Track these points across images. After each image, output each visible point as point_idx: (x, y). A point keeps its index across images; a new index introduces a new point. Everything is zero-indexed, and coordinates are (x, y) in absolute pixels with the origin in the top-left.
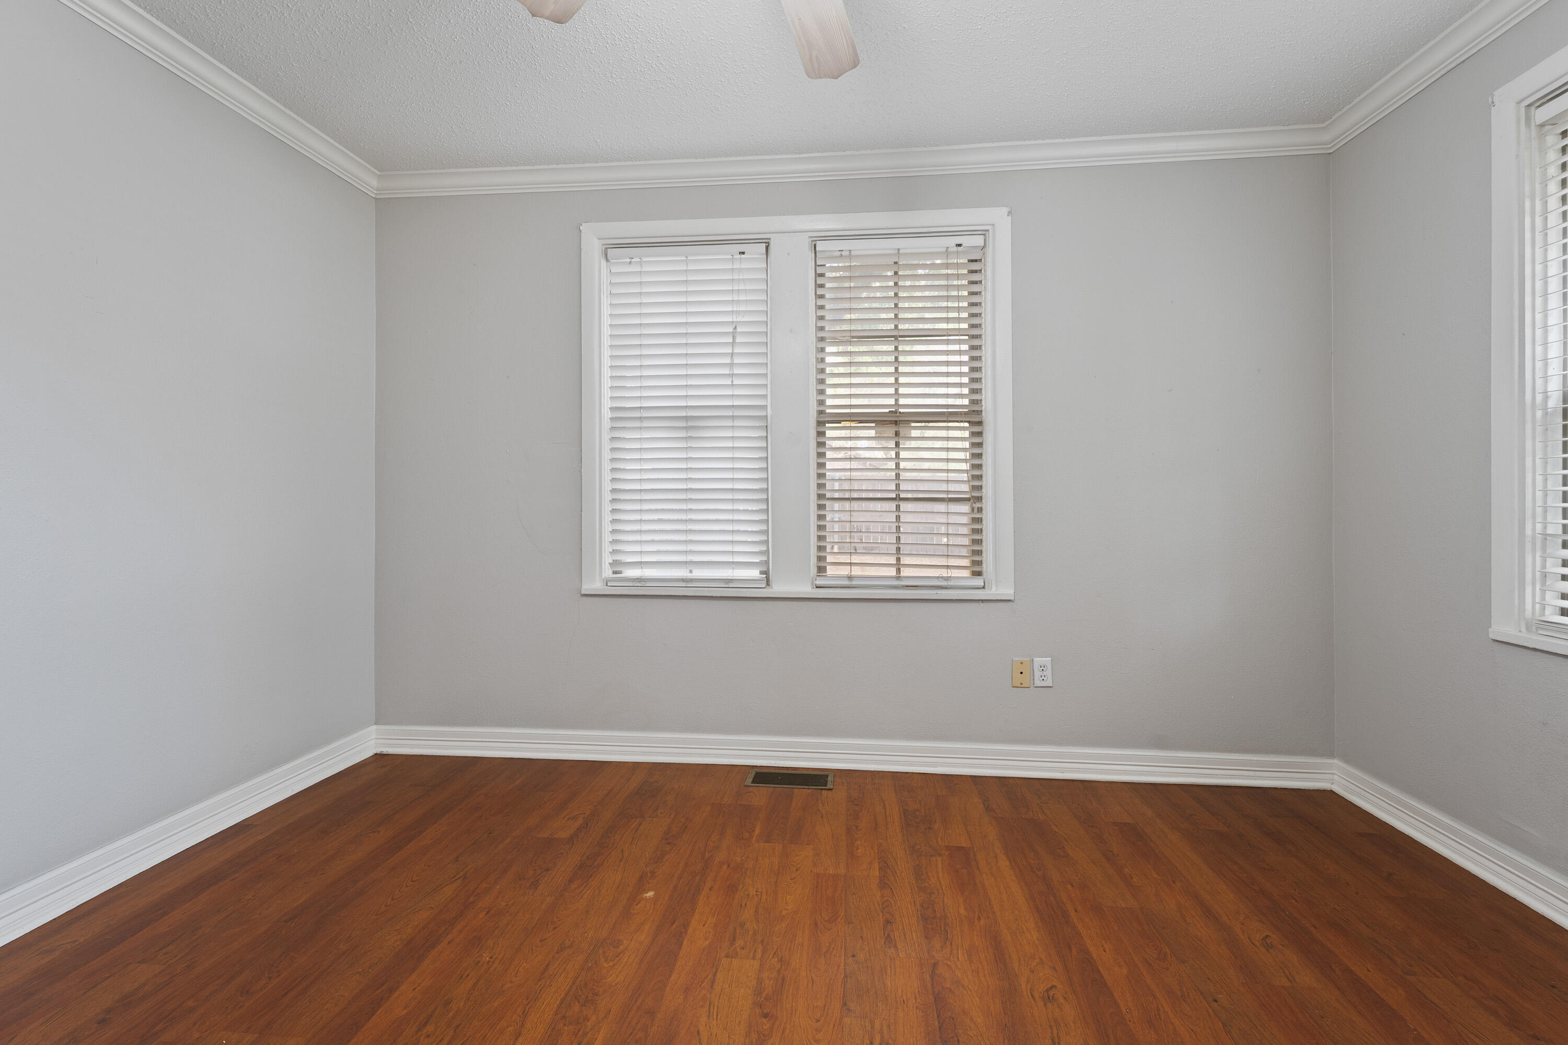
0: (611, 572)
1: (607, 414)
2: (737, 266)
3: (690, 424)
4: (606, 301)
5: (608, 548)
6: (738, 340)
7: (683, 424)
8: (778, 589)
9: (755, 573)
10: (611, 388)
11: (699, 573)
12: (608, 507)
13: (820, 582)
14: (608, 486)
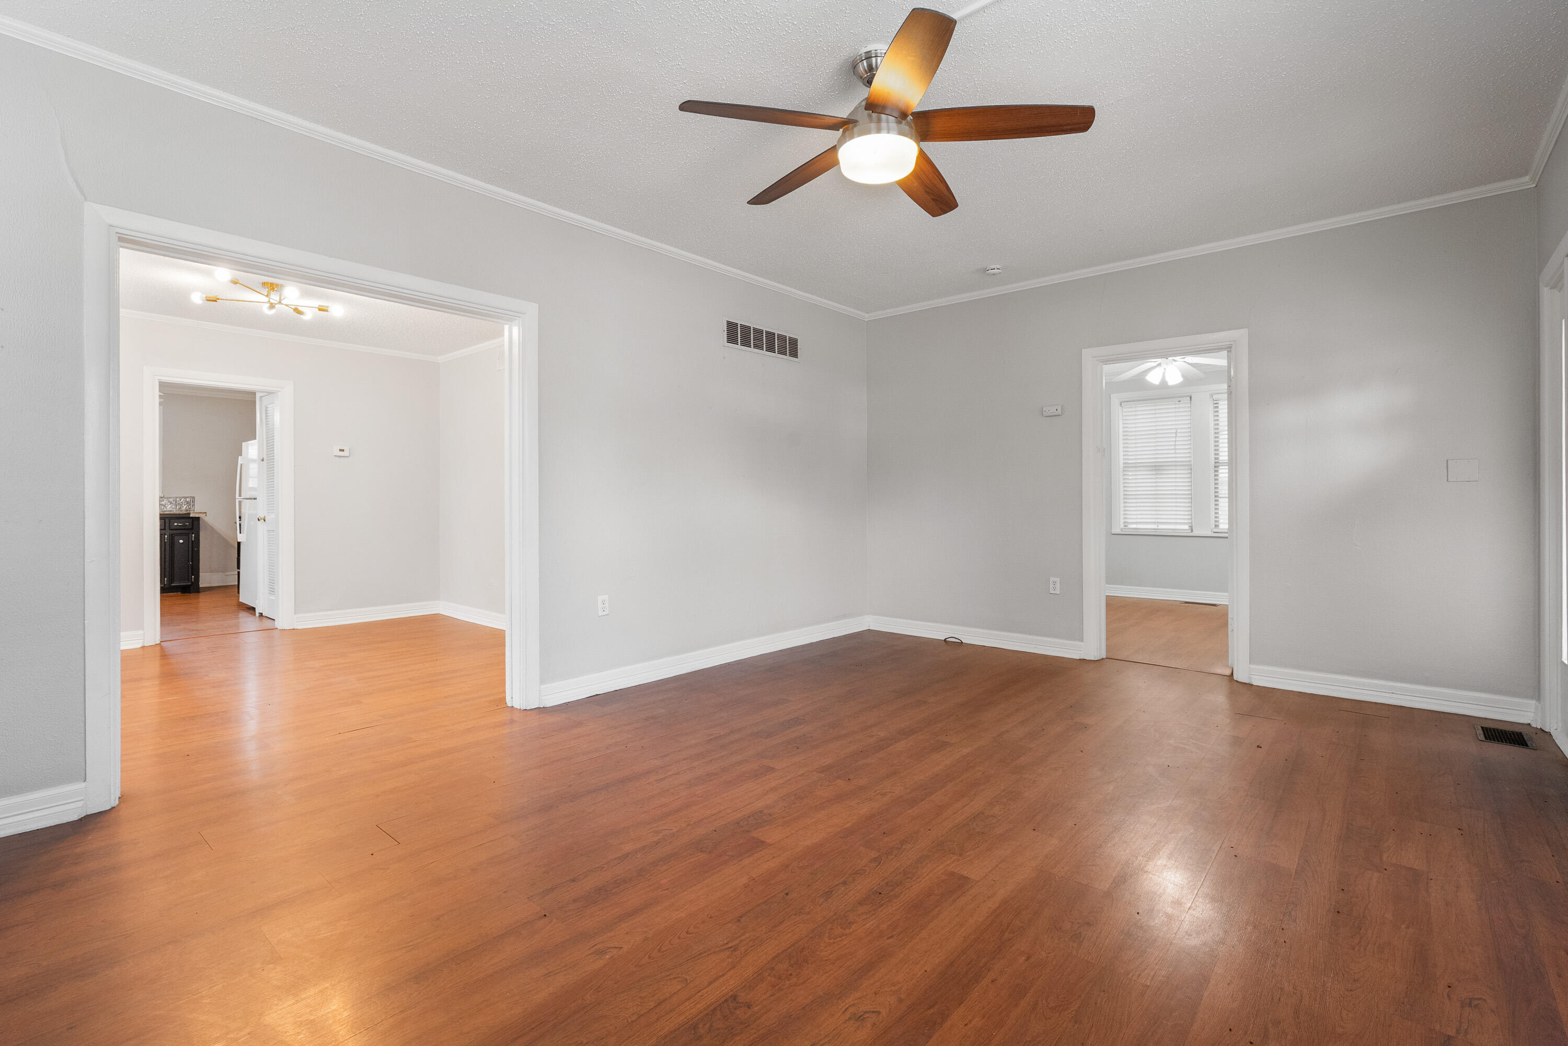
0: (1123, 526)
1: (1122, 465)
2: (1177, 406)
3: (1157, 468)
4: (1121, 422)
5: (1122, 517)
6: (1178, 435)
7: (1154, 468)
8: (1195, 533)
9: (1186, 527)
10: (1124, 455)
11: (1161, 527)
12: (1122, 505)
13: (1216, 530)
14: (1122, 493)
